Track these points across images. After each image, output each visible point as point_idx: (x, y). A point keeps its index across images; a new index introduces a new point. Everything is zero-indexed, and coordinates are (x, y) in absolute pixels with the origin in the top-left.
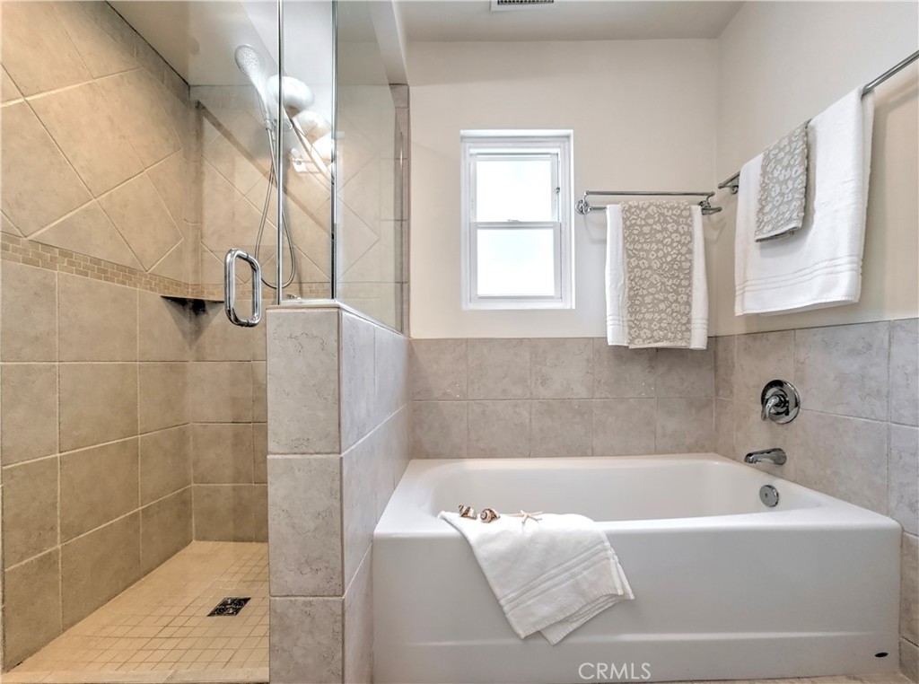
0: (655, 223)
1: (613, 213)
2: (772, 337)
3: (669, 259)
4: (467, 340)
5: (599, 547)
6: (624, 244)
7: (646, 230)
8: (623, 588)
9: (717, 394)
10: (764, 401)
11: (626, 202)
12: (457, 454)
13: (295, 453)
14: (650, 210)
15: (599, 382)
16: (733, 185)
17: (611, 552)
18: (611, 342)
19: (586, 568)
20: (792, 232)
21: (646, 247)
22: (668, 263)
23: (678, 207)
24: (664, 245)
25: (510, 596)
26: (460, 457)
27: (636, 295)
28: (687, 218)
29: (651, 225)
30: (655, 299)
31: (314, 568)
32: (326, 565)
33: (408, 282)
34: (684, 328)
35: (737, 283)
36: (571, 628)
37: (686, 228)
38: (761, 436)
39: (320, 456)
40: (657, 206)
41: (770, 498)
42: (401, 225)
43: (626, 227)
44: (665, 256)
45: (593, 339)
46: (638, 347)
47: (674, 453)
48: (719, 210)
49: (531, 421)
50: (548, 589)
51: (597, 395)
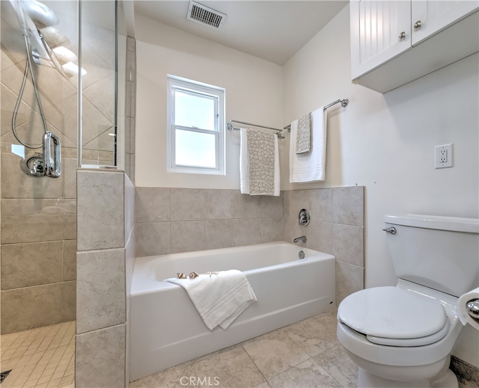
0: (260, 140)
1: (243, 132)
2: (302, 192)
3: (266, 156)
4: (170, 189)
5: (243, 281)
6: (248, 147)
7: (257, 142)
8: (253, 296)
9: (284, 216)
10: (300, 218)
11: (249, 128)
12: (164, 252)
13: (96, 250)
14: (258, 134)
15: (237, 211)
16: (288, 128)
17: (248, 282)
18: (242, 192)
19: (238, 292)
20: (307, 152)
21: (257, 150)
22: (265, 158)
23: (269, 134)
24: (264, 150)
25: (205, 311)
26: (166, 253)
27: (253, 171)
28: (272, 139)
29: (259, 140)
30: (260, 173)
31: (108, 311)
32: (116, 308)
33: (134, 154)
34: (271, 187)
35: (290, 169)
36: (232, 320)
37: (272, 144)
38: (298, 232)
39: (112, 250)
40: (261, 133)
41: (302, 255)
42: (130, 120)
43: (249, 140)
44: (264, 155)
45: (234, 190)
46: (254, 195)
47: (268, 242)
48: (284, 138)
49: (205, 232)
50: (223, 304)
51: (236, 217)
